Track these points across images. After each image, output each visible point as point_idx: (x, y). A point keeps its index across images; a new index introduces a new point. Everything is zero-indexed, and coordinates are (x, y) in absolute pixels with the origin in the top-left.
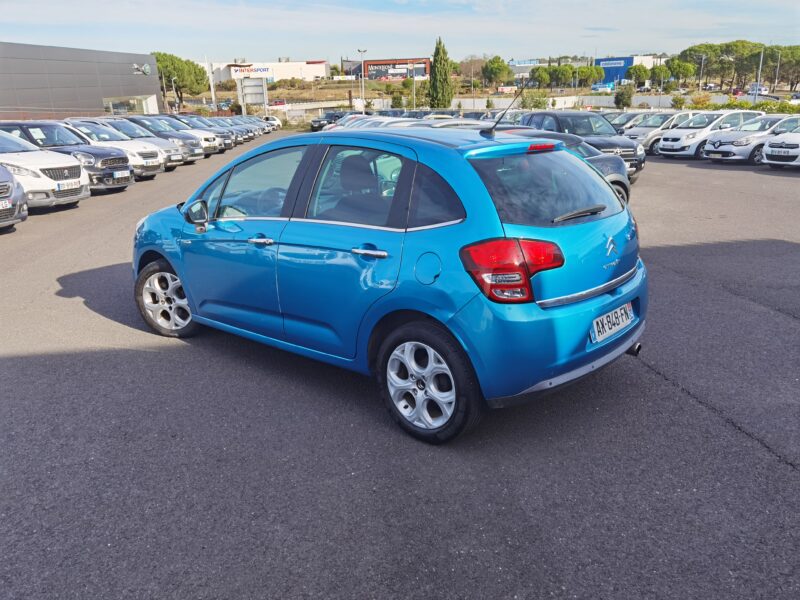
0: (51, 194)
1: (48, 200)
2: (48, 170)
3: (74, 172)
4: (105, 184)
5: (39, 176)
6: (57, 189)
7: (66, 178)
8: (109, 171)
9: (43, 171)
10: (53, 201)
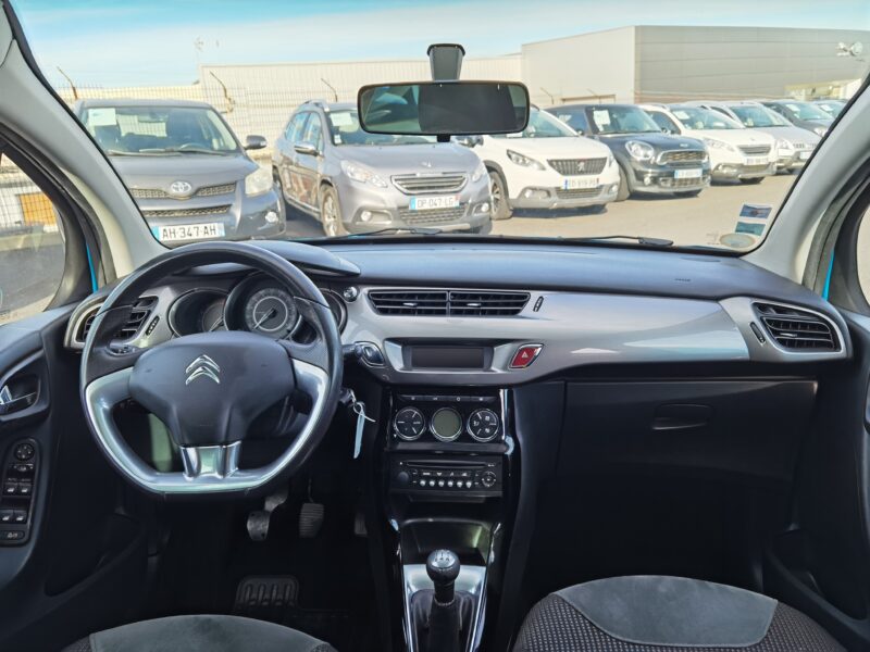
0: (553, 192)
1: (548, 200)
2: (557, 161)
3: (595, 166)
4: (660, 186)
5: (544, 169)
6: (563, 188)
7: (582, 173)
8: (669, 169)
9: (551, 162)
10: (555, 202)
